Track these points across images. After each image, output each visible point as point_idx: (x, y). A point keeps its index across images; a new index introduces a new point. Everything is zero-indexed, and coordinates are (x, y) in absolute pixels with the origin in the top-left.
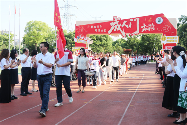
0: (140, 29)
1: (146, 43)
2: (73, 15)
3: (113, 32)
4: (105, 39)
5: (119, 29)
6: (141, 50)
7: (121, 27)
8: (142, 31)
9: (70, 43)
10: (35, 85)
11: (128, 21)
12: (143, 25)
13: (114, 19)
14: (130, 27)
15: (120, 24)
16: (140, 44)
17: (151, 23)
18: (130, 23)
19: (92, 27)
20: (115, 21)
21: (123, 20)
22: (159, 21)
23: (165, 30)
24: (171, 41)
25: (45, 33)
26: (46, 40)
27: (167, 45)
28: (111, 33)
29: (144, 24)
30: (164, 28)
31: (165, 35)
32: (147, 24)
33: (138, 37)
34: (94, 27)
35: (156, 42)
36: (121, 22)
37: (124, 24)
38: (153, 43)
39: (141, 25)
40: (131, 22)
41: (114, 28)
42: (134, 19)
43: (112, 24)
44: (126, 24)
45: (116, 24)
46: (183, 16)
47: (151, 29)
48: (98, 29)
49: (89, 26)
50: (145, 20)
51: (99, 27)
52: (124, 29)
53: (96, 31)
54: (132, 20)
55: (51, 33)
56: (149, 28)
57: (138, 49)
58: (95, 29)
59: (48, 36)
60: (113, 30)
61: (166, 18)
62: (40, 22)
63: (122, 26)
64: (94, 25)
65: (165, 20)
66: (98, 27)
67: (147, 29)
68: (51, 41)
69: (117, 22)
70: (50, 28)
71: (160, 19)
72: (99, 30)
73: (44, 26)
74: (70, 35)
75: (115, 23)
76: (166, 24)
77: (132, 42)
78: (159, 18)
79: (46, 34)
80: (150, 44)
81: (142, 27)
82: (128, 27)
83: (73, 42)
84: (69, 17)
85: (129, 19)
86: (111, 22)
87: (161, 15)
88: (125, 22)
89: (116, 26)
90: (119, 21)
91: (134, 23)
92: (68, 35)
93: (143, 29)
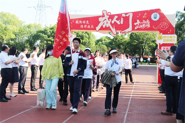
0: (134, 26)
1: (135, 42)
2: (48, 7)
3: (102, 29)
4: (87, 36)
5: (109, 25)
6: (129, 50)
7: (111, 23)
8: (136, 29)
9: (45, 40)
10: (14, 89)
11: (119, 16)
12: (137, 22)
13: (103, 14)
14: (122, 23)
15: (110, 20)
16: (128, 43)
17: (146, 20)
18: (122, 19)
19: (77, 22)
20: (104, 16)
21: (114, 15)
22: (155, 17)
23: (162, 28)
24: (168, 41)
25: (15, 27)
26: (16, 35)
27: (164, 45)
28: (99, 30)
29: (138, 20)
30: (161, 26)
31: (161, 34)
32: (141, 21)
33: (125, 35)
34: (79, 22)
35: (146, 41)
36: (111, 17)
37: (115, 20)
38: (142, 43)
39: (134, 21)
40: (123, 17)
41: (103, 24)
42: (126, 14)
43: (100, 19)
44: (117, 19)
45: (105, 20)
46: (179, 12)
47: (146, 26)
48: (84, 25)
49: (73, 21)
50: (139, 16)
51: (86, 23)
52: (115, 25)
53: (82, 26)
54: (124, 15)
55: (22, 28)
56: (144, 25)
57: (126, 49)
58: (81, 24)
59: (18, 31)
60: (102, 26)
61: (163, 14)
62: (8, 13)
63: (113, 22)
64: (79, 19)
65: (162, 16)
66: (84, 22)
67: (141, 26)
68: (22, 37)
69: (107, 17)
70: (20, 21)
71: (156, 15)
72: (86, 26)
73: (13, 18)
74: (46, 30)
75: (104, 18)
76: (163, 21)
77: (119, 41)
78: (155, 13)
79: (16, 29)
80: (139, 43)
81: (135, 24)
82: (119, 23)
83: (48, 39)
84: (43, 9)
85: (121, 15)
86: (100, 17)
87: (158, 11)
88: (116, 17)
89: (105, 22)
90: (109, 16)
91: (126, 19)
92: (43, 30)
93: (136, 26)
